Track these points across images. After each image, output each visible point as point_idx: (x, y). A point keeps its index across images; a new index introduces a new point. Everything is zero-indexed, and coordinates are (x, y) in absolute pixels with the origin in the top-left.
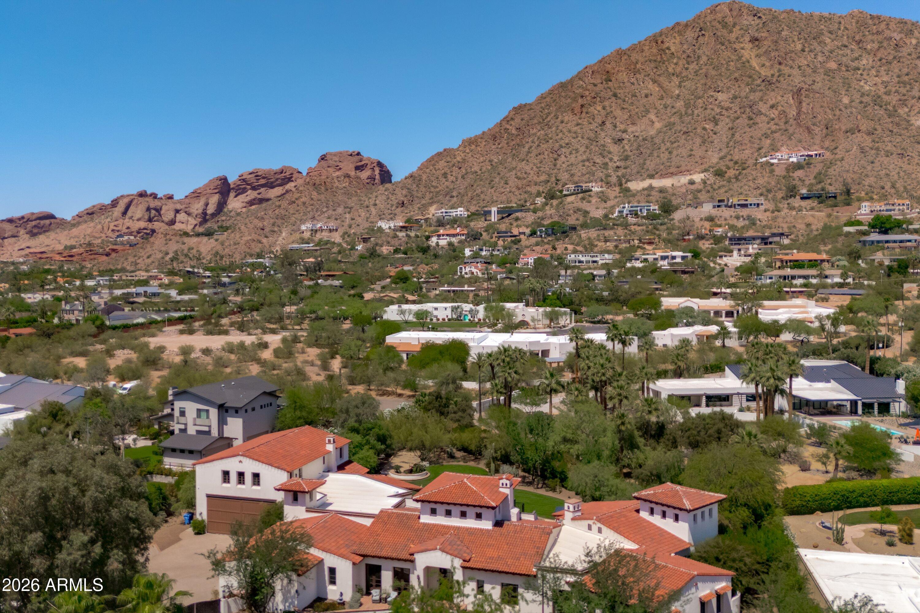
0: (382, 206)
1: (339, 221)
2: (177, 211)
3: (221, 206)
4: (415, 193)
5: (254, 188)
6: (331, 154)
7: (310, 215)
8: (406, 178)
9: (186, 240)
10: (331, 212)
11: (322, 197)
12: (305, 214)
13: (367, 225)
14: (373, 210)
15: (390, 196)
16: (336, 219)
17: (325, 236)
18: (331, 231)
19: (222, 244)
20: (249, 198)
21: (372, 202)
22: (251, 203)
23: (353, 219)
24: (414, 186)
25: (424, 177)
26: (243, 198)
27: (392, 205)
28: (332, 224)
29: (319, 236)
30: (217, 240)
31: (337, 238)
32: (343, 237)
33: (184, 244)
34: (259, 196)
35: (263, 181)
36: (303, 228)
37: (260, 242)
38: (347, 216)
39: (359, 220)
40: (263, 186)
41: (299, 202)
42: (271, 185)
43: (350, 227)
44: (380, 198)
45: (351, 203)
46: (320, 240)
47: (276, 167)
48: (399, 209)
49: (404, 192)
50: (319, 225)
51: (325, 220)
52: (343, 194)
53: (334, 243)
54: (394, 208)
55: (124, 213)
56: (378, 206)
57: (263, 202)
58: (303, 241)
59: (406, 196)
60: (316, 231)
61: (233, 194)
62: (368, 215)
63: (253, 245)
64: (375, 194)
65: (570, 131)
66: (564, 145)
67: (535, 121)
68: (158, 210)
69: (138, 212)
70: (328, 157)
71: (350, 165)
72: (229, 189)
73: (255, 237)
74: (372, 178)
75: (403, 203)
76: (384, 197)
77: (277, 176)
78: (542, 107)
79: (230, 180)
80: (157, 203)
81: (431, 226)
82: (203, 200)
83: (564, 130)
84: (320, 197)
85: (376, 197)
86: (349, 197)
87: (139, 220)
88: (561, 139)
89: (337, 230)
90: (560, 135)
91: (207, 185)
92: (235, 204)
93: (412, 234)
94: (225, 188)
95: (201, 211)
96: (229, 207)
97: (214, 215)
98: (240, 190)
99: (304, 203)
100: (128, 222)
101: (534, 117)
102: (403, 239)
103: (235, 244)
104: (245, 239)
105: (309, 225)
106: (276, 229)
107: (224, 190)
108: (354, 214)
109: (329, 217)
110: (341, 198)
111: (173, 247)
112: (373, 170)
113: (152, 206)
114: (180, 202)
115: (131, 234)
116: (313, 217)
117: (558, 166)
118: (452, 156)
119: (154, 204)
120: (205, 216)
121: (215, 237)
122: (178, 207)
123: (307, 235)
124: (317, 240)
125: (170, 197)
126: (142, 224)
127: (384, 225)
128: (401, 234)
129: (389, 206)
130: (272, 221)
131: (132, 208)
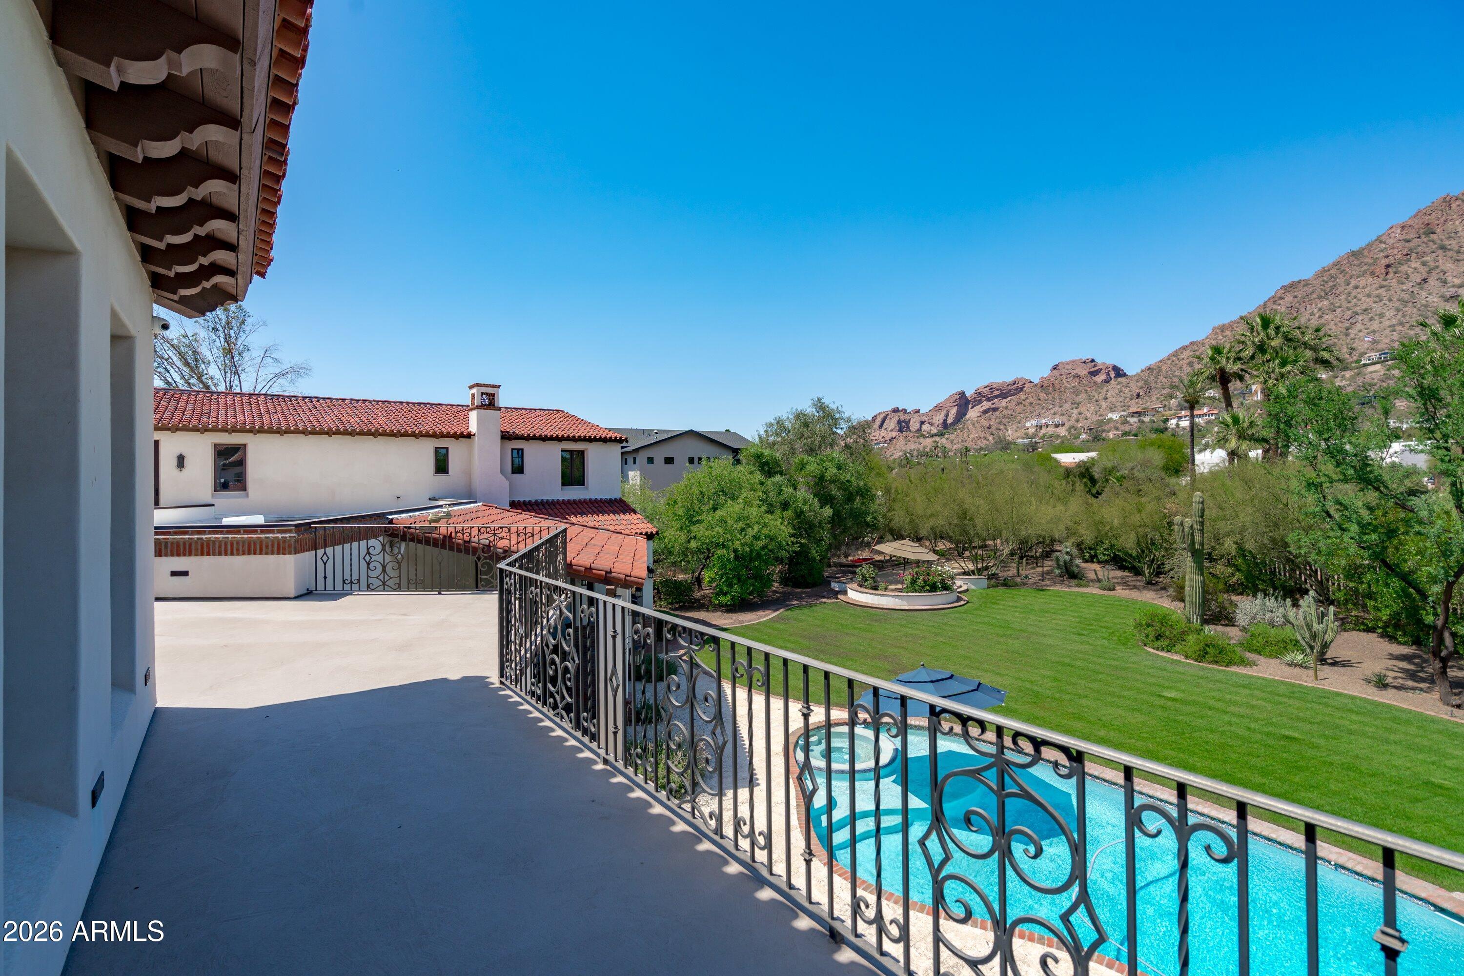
0: (1114, 400)
1: (1065, 417)
2: (922, 423)
3: (961, 415)
4: (1153, 385)
5: (989, 400)
6: (1063, 363)
7: (1036, 413)
8: (1142, 371)
9: (922, 440)
10: (1057, 409)
11: (1050, 397)
12: (1031, 413)
13: (1096, 418)
14: (1104, 404)
15: (1124, 389)
16: (1063, 415)
17: (1050, 430)
18: (1057, 426)
19: (952, 442)
20: (984, 408)
21: (1102, 396)
22: (985, 412)
23: (1080, 414)
24: (1153, 378)
25: (1164, 368)
26: (979, 408)
27: (1125, 398)
28: (1058, 420)
29: (1043, 431)
30: (947, 439)
31: (1063, 431)
32: (1069, 430)
33: (920, 444)
34: (993, 406)
35: (997, 393)
36: (1028, 424)
37: (985, 439)
38: (1075, 411)
39: (1088, 414)
40: (996, 397)
41: (1026, 403)
42: (1003, 396)
43: (1077, 421)
44: (1111, 392)
45: (1078, 399)
46: (1044, 435)
47: (1009, 379)
48: (1134, 401)
49: (1140, 384)
50: (1044, 422)
51: (1051, 416)
52: (1071, 393)
53: (1059, 436)
54: (1128, 400)
55: (881, 426)
56: (1109, 401)
57: (995, 410)
58: (1027, 436)
59: (1141, 388)
60: (1041, 427)
61: (970, 406)
62: (1097, 409)
63: (979, 442)
64: (1105, 388)
65: (1369, 296)
66: (1359, 311)
67: (1314, 296)
68: (907, 422)
69: (892, 424)
70: (1060, 367)
71: (1083, 371)
72: (967, 402)
73: (982, 435)
74: (1107, 381)
75: (1138, 395)
76: (1116, 391)
77: (1010, 387)
78: (1323, 281)
79: (968, 394)
80: (906, 417)
81: (1170, 409)
82: (944, 413)
83: (1360, 296)
84: (1046, 397)
85: (1107, 391)
86: (1078, 394)
87: (892, 430)
88: (1356, 305)
89: (1063, 425)
90: (1355, 301)
91: (947, 400)
92: (973, 413)
93: (1147, 419)
94: (963, 401)
95: (941, 421)
96: (967, 417)
97: (952, 424)
98: (977, 402)
99: (1031, 404)
100: (883, 433)
101: (1314, 292)
102: (1135, 425)
103: (963, 441)
104: (972, 436)
105: (1034, 422)
106: (1002, 427)
107: (963, 402)
108: (1082, 408)
109: (1055, 414)
110: (1068, 395)
111: (912, 446)
112: (1108, 374)
113: (902, 419)
114: (925, 415)
115: (885, 442)
116: (1039, 415)
117: (1352, 336)
118: (1200, 345)
119: (903, 417)
120: (945, 424)
121: (946, 436)
122: (923, 419)
123: (1032, 431)
124: (1041, 434)
125: (918, 412)
126: (894, 434)
127: (1115, 416)
128: (1132, 420)
129: (1121, 399)
130: (998, 420)
131: (887, 421)
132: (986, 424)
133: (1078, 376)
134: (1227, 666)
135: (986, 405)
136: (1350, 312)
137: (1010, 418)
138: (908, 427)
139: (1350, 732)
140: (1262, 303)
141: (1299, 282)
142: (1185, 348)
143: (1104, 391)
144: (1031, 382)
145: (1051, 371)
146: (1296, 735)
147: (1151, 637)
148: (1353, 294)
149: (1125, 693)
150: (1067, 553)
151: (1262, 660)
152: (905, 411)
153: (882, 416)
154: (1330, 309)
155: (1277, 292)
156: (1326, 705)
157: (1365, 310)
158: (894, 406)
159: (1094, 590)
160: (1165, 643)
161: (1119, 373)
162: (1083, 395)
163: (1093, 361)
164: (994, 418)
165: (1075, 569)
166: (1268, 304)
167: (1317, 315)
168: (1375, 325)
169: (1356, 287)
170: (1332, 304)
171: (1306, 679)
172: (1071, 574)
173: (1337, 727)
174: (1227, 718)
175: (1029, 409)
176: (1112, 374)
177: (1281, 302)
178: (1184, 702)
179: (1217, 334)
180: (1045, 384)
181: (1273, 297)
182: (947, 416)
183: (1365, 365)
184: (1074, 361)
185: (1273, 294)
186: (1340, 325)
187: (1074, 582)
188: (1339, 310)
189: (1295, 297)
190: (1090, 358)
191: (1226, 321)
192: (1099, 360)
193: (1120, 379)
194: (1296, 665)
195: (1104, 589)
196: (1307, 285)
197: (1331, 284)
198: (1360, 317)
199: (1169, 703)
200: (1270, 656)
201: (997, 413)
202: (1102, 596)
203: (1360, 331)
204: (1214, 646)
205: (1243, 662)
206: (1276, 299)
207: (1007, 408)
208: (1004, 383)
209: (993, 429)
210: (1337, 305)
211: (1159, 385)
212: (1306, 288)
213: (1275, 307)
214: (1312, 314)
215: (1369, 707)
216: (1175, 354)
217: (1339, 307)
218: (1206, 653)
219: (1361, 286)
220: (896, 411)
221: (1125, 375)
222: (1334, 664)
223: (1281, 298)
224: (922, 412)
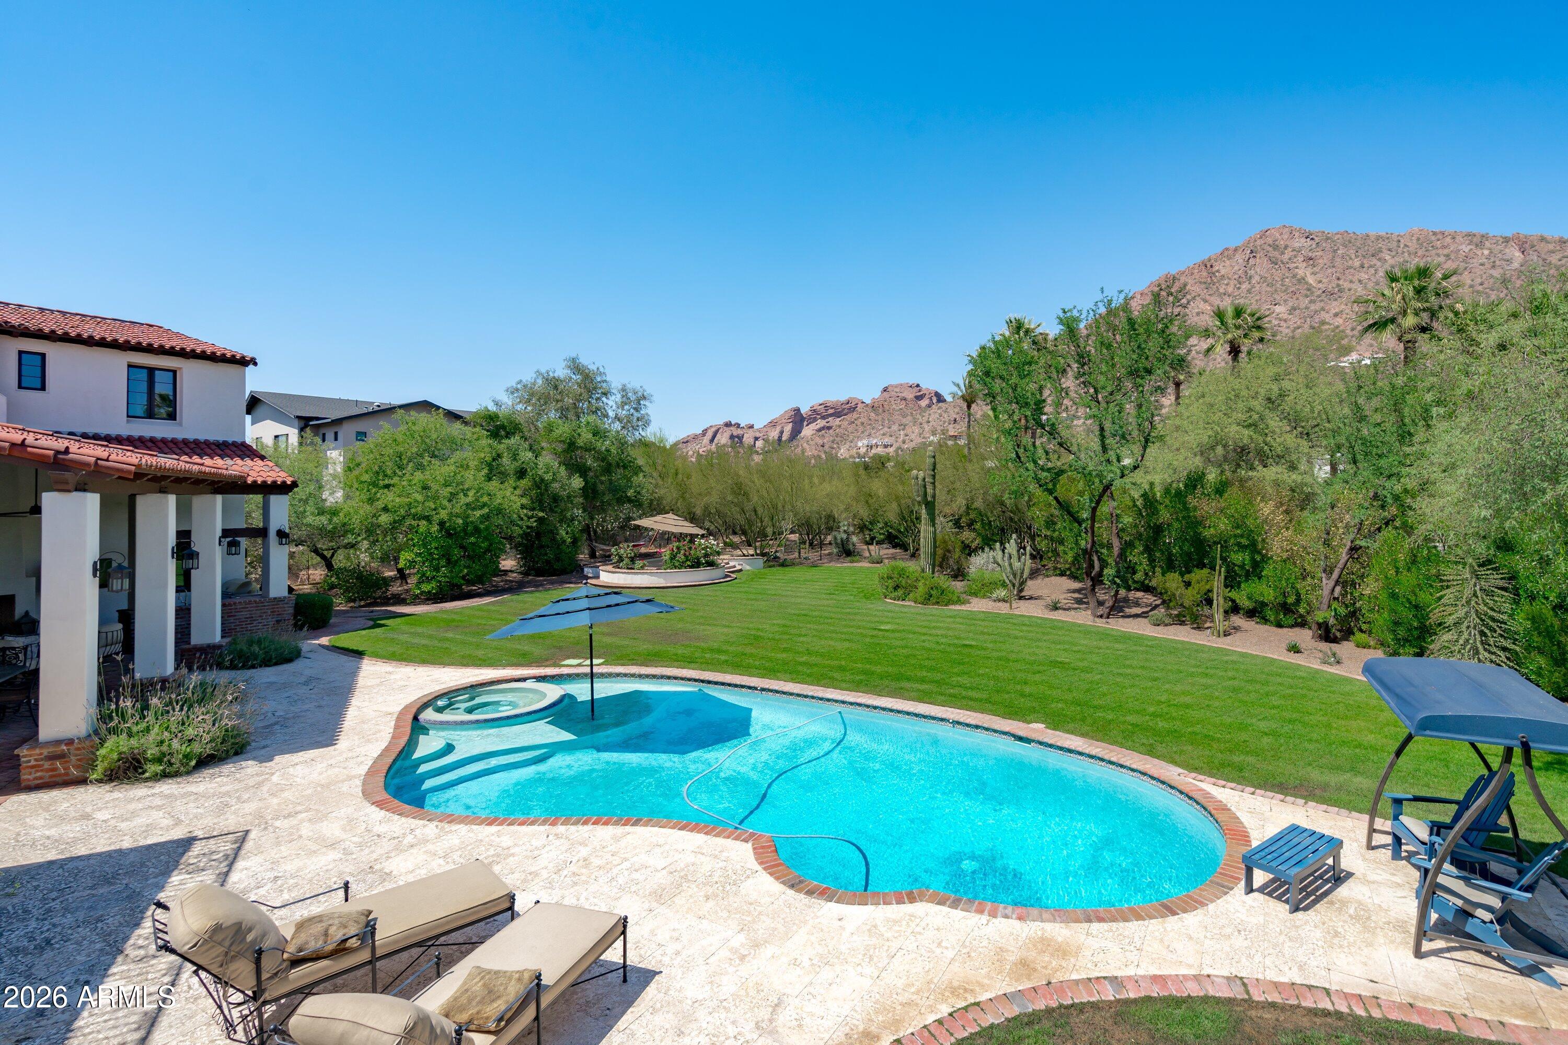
0: (935, 424)
1: (893, 438)
2: (756, 439)
3: (796, 432)
5: (823, 418)
6: (892, 386)
7: (867, 433)
10: (886, 429)
11: (880, 418)
12: (863, 432)
13: (920, 440)
14: (927, 428)
15: (943, 414)
16: (891, 436)
17: (880, 450)
18: (886, 446)
20: (818, 427)
21: (925, 419)
22: (820, 430)
23: (906, 435)
26: (814, 426)
27: (945, 422)
28: (887, 440)
29: (874, 451)
31: (891, 452)
34: (827, 425)
35: (831, 411)
36: (860, 444)
38: (902, 432)
39: (913, 436)
40: (831, 415)
41: (859, 422)
42: (838, 414)
43: (904, 442)
44: (933, 416)
45: (904, 421)
46: (875, 455)
47: (843, 398)
48: (951, 426)
49: (956, 410)
50: (874, 442)
51: (880, 437)
52: (898, 415)
54: (947, 424)
55: (712, 441)
56: (931, 424)
57: (829, 428)
58: (859, 456)
59: (959, 413)
60: (871, 447)
61: (805, 423)
62: (921, 431)
64: (928, 413)
68: (740, 438)
69: (724, 437)
70: (889, 389)
71: (910, 395)
72: (802, 419)
74: (929, 406)
75: (955, 420)
76: (937, 415)
77: (844, 407)
79: (803, 411)
80: (740, 432)
82: (778, 429)
84: (877, 418)
85: (930, 415)
86: (904, 416)
87: (724, 444)
89: (891, 446)
91: (782, 416)
92: (808, 431)
94: (798, 418)
95: (776, 438)
96: (802, 434)
97: (787, 441)
98: (812, 420)
99: (862, 424)
100: (713, 447)
105: (865, 442)
106: (834, 445)
107: (798, 420)
108: (908, 430)
109: (884, 435)
110: (897, 417)
112: (931, 399)
113: (735, 434)
114: (759, 431)
116: (870, 435)
119: (736, 432)
120: (779, 441)
122: (758, 435)
123: (863, 450)
124: (871, 455)
125: (752, 427)
127: (936, 439)
128: (950, 443)
129: (941, 423)
130: (831, 439)
131: (718, 436)
132: (820, 442)
133: (905, 399)
134: (946, 605)
135: (821, 423)
137: (843, 438)
138: (741, 442)
139: (1016, 638)
143: (926, 414)
144: (863, 402)
145: (882, 392)
146: (973, 643)
147: (891, 589)
149: (845, 630)
150: (845, 531)
151: (974, 600)
152: (738, 425)
153: (713, 429)
156: (1008, 623)
158: (727, 420)
159: (865, 564)
160: (900, 592)
161: (940, 398)
162: (909, 418)
163: (918, 386)
164: (828, 437)
165: (851, 547)
171: (1004, 608)
172: (847, 552)
173: (1009, 636)
174: (923, 638)
175: (861, 429)
176: (935, 400)
178: (893, 631)
180: (876, 405)
182: (782, 432)
184: (901, 385)
187: (849, 558)
190: (916, 383)
192: (923, 386)
193: (940, 404)
194: (999, 601)
195: (873, 563)
199: (881, 633)
200: (984, 597)
201: (831, 431)
202: (868, 568)
204: (937, 588)
205: (959, 601)
207: (840, 426)
208: (838, 402)
209: (826, 447)
215: (1039, 621)
218: (931, 596)
220: (728, 425)
221: (945, 401)
222: (1031, 598)
224: (756, 427)
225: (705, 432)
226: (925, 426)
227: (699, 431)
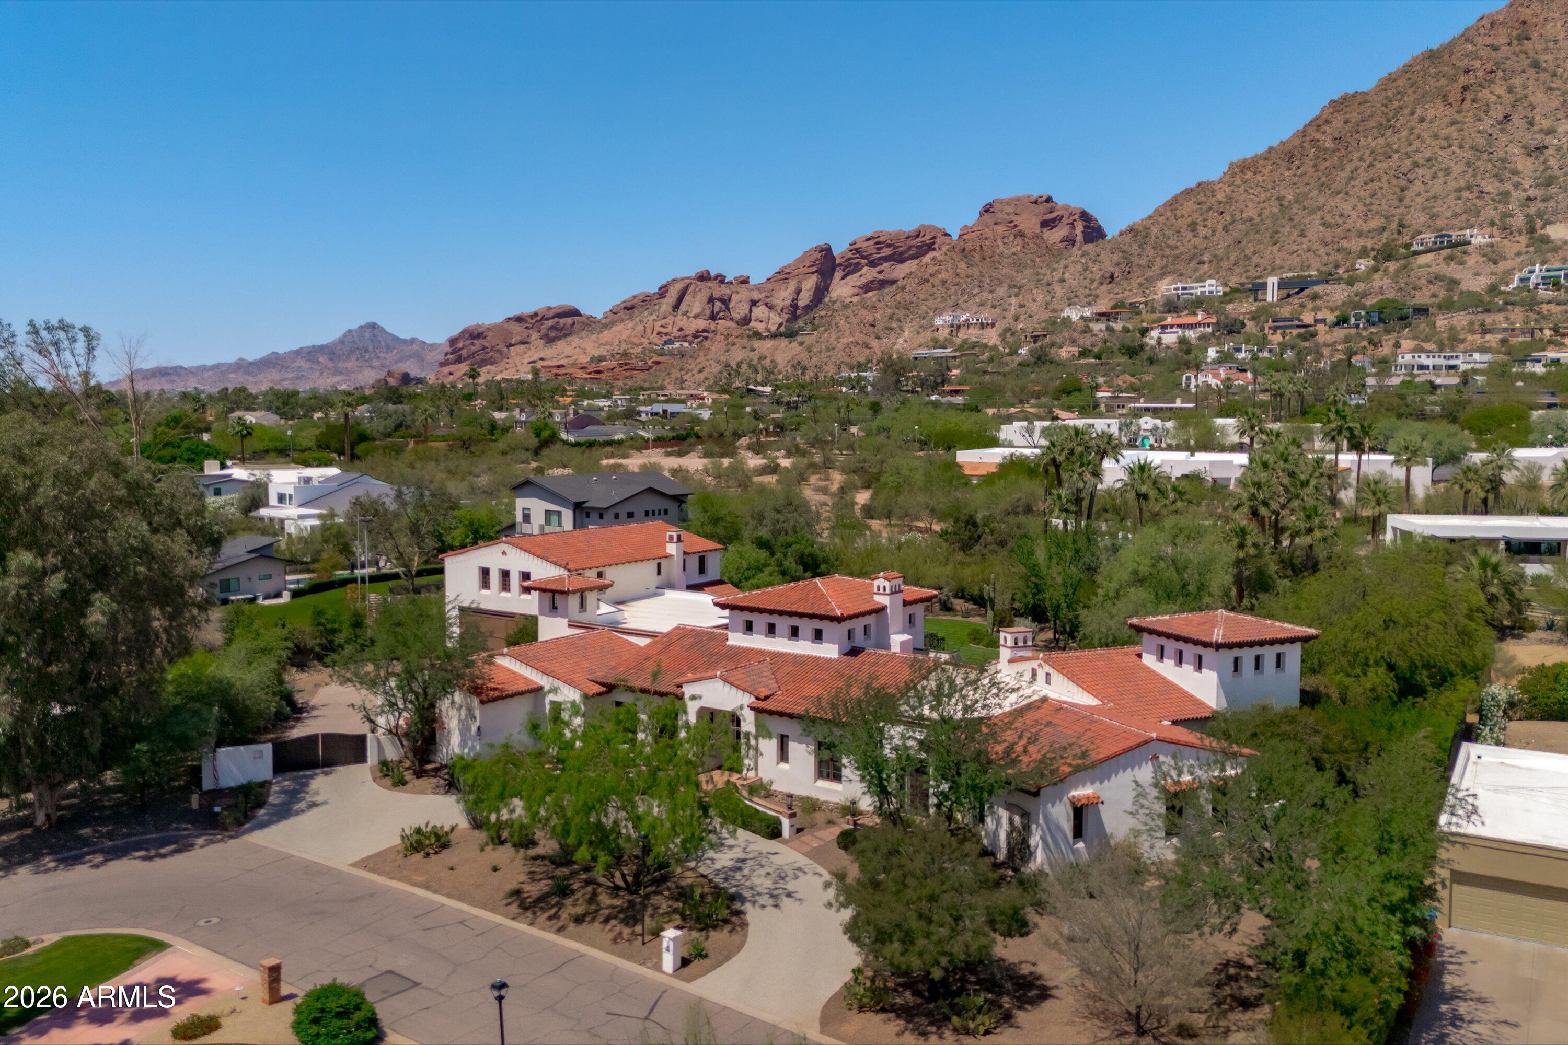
0: (1075, 283)
1: (998, 310)
2: (754, 303)
3: (822, 291)
4: (1135, 260)
5: (872, 264)
6: (1001, 202)
7: (951, 301)
8: (1121, 234)
9: (756, 344)
10: (985, 295)
11: (975, 271)
12: (943, 299)
13: (1045, 315)
14: (1058, 290)
15: (1090, 264)
16: (994, 307)
17: (972, 334)
18: (983, 326)
19: (809, 349)
20: (864, 280)
21: (1057, 275)
22: (867, 288)
23: (1022, 306)
24: (1135, 246)
25: (1155, 230)
26: (855, 280)
27: (1092, 281)
28: (986, 315)
29: (962, 335)
30: (801, 343)
31: (992, 337)
32: (1003, 336)
33: (753, 350)
34: (880, 277)
35: (887, 252)
36: (938, 322)
37: (867, 346)
38: (1014, 300)
39: (1033, 307)
41: (936, 280)
42: (899, 258)
43: (1016, 319)
44: (1071, 269)
45: (1021, 279)
46: (965, 342)
47: (909, 227)
48: (1105, 288)
49: (1116, 257)
50: (964, 318)
51: (975, 309)
52: (1009, 265)
53: (986, 346)
54: (1095, 285)
55: (676, 307)
56: (1067, 285)
57: (885, 285)
58: (935, 344)
59: (1118, 264)
60: (959, 327)
61: (838, 275)
62: (1048, 298)
63: (856, 350)
64: (1063, 262)
65: (1436, 136)
66: (1421, 162)
67: (1372, 123)
68: (725, 301)
69: (696, 304)
70: (997, 207)
71: (1031, 221)
72: (834, 266)
73: (860, 337)
74: (1069, 242)
75: (1112, 277)
76: (1079, 268)
77: (909, 242)
78: (1387, 98)
79: (836, 252)
80: (724, 291)
81: (1153, 312)
82: (792, 285)
83: (1425, 135)
84: (970, 271)
85: (1066, 267)
86: (1020, 268)
87: (696, 317)
88: (1418, 151)
89: (993, 325)
90: (1417, 144)
91: (799, 261)
92: (843, 290)
93: (1118, 326)
94: (827, 264)
95: (788, 302)
96: (833, 296)
97: (808, 308)
98: (850, 268)
99: (944, 282)
100: (681, 321)
101: (1371, 116)
102: (1101, 335)
103: (828, 350)
104: (844, 341)
105: (948, 317)
106: (894, 325)
107: (826, 266)
108: (1026, 296)
109: (982, 304)
110: (1005, 268)
111: (737, 355)
112: (1072, 228)
113: (717, 294)
114: (758, 288)
115: (684, 339)
116: (956, 305)
117: (1407, 201)
118: (1209, 194)
119: (720, 291)
120: (794, 311)
121: (799, 339)
122: (756, 295)
123: (943, 334)
124: (958, 341)
125: (745, 281)
126: (701, 324)
127: (1074, 314)
128: (1097, 327)
129: (1086, 282)
130: (889, 311)
131: (687, 298)
133: (1023, 231)
136: (1408, 162)
137: (910, 305)
138: (727, 312)
140: (1301, 127)
141: (1354, 95)
142: (1188, 192)
143: (1060, 262)
144: (946, 234)
145: (981, 215)
148: (1416, 131)
152: (720, 277)
153: (676, 287)
154: (1385, 153)
155: (1323, 109)
157: (1429, 160)
161: (1094, 233)
162: (1028, 271)
163: (1051, 198)
164: (881, 301)
166: (1310, 130)
167: (1368, 162)
168: (1437, 187)
169: (1422, 120)
170: (1388, 145)
175: (940, 292)
177: (1326, 128)
179: (1234, 175)
180: (969, 243)
181: (1317, 118)
182: (798, 291)
183: (1416, 253)
184: (1018, 199)
185: (1316, 112)
186: (1394, 181)
188: (1396, 156)
189: (1346, 122)
190: (1046, 196)
191: (1248, 154)
192: (1059, 200)
196: (1366, 102)
197: (1396, 104)
198: (1420, 171)
201: (888, 292)
203: (1419, 195)
206: (1320, 122)
207: (904, 287)
208: (900, 233)
209: (880, 328)
210: (1395, 147)
211: (1143, 262)
212: (1362, 108)
213: (1318, 136)
214: (1361, 159)
216: (1173, 204)
217: (1397, 152)
219: (1429, 118)
220: (703, 275)
223: (1327, 122)
224: (753, 281)
225: (663, 291)
226: (1057, 288)
227: (653, 289)
